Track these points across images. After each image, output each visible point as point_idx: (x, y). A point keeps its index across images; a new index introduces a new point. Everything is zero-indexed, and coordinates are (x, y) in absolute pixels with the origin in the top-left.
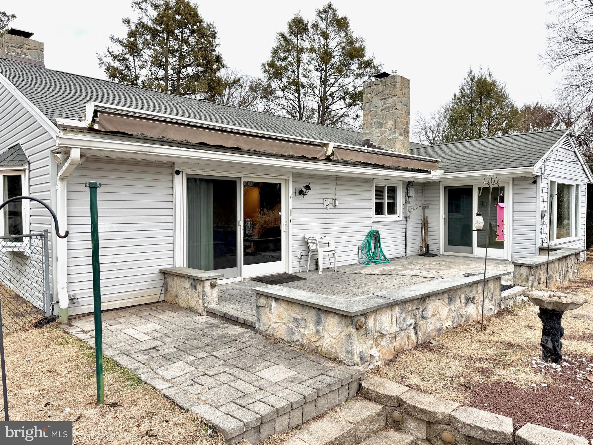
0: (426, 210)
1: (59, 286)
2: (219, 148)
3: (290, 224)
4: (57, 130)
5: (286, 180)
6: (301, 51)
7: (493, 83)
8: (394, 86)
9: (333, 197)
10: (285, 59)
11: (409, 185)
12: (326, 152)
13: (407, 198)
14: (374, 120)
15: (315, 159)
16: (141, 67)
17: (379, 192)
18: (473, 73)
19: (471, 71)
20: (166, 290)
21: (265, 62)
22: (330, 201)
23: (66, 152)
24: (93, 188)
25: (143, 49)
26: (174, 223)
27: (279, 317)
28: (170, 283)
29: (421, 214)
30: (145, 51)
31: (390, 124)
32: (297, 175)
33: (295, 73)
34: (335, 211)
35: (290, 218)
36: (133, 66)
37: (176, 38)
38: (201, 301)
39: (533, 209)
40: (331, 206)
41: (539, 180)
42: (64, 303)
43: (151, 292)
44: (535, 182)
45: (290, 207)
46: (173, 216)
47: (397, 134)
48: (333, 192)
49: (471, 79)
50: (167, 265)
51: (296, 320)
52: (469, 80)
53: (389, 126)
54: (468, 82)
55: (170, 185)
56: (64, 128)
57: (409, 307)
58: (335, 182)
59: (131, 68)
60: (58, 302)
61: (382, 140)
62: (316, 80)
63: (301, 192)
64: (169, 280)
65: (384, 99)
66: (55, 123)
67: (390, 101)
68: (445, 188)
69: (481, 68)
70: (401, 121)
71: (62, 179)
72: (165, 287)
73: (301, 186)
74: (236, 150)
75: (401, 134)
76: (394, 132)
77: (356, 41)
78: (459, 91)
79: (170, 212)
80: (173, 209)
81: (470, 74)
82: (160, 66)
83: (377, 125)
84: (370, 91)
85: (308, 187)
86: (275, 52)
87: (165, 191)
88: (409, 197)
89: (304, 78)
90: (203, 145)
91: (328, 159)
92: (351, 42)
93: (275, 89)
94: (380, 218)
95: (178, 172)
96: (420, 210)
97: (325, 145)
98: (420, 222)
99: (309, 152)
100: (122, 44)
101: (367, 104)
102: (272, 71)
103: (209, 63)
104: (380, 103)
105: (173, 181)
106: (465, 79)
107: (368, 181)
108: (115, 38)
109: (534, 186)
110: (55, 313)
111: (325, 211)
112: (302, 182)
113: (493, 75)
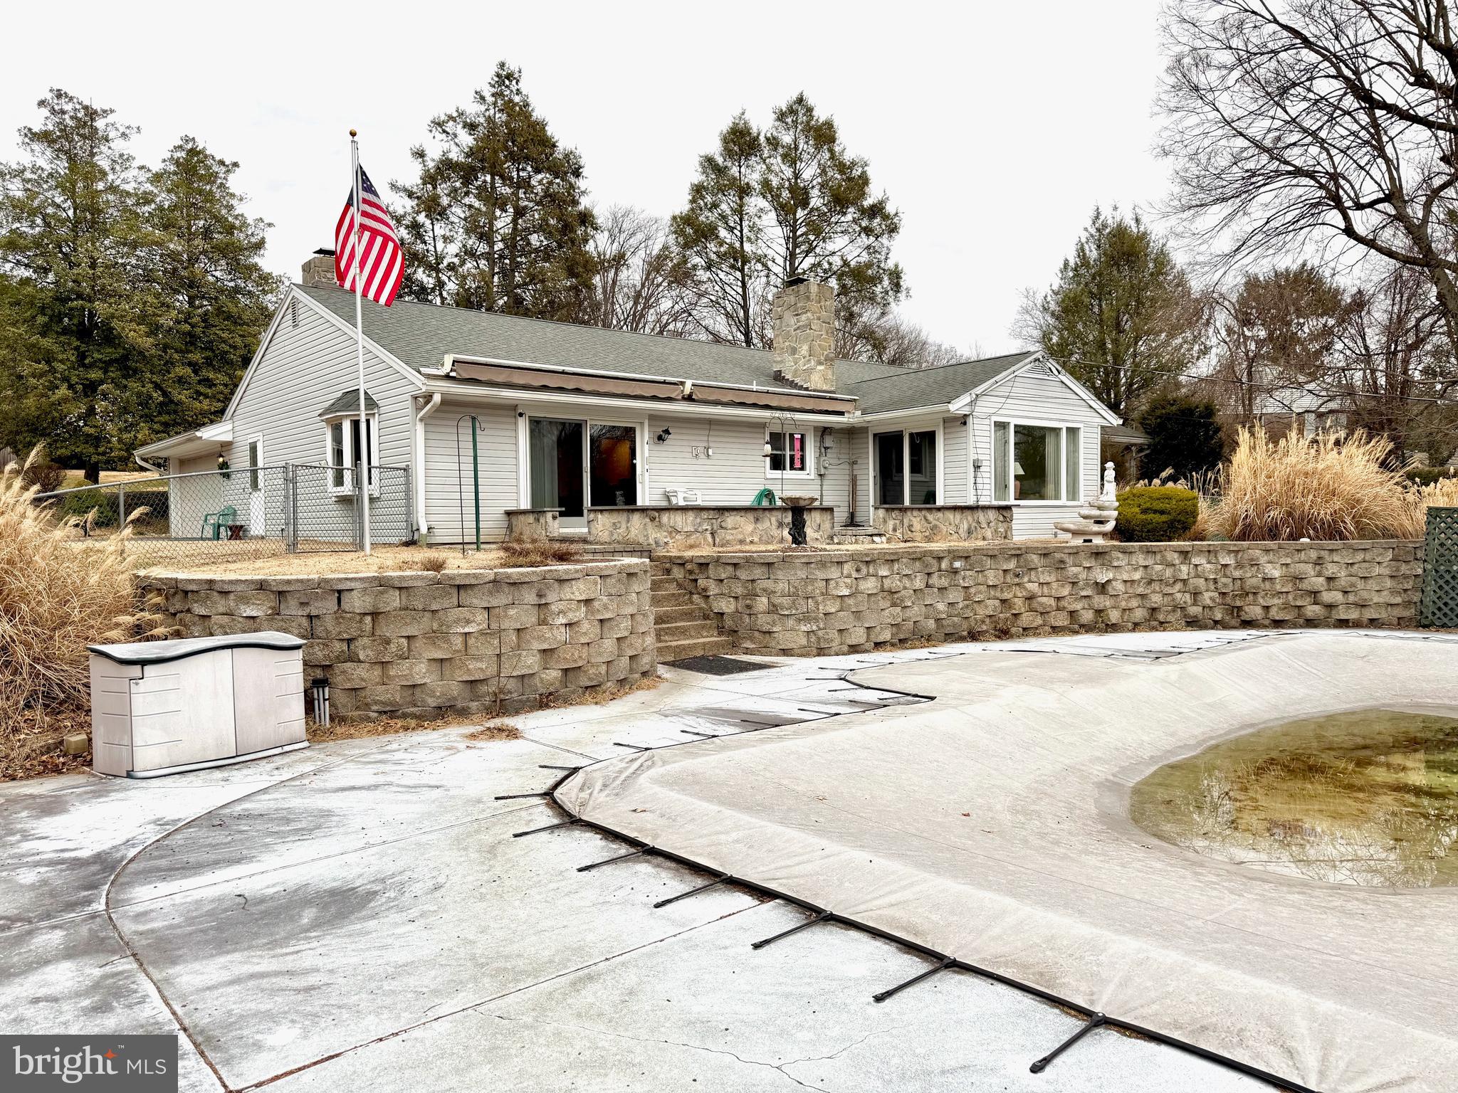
0: (855, 466)
1: (419, 515)
2: (561, 390)
3: (647, 474)
4: (422, 378)
5: (642, 424)
6: (744, 191)
7: (1143, 237)
8: (808, 298)
9: (706, 444)
10: (715, 206)
11: (824, 431)
12: (683, 391)
13: (823, 450)
14: (787, 344)
15: (669, 399)
16: (446, 239)
17: (776, 440)
18: (1102, 218)
19: (1098, 213)
20: (511, 531)
21: (677, 213)
22: (701, 450)
23: (428, 397)
24: (474, 419)
25: (450, 206)
26: (517, 465)
27: (604, 525)
28: (514, 523)
29: (847, 472)
30: (453, 209)
31: (804, 349)
32: (654, 418)
33: (735, 231)
34: (708, 462)
35: (647, 467)
36: (431, 234)
37: (506, 179)
38: (544, 532)
39: (963, 458)
40: (702, 456)
41: (970, 421)
42: (424, 530)
43: (497, 531)
44: (965, 423)
45: (647, 454)
46: (517, 458)
47: (813, 363)
48: (706, 438)
49: (1098, 230)
50: (512, 507)
51: (614, 524)
52: (1093, 231)
53: (803, 352)
54: (1092, 236)
55: (513, 427)
56: (428, 376)
57: (705, 515)
58: (708, 427)
59: (427, 238)
60: (418, 530)
61: (796, 371)
62: (774, 246)
63: (660, 438)
64: (514, 519)
65: (797, 315)
66: (419, 372)
67: (804, 317)
68: (875, 435)
69: (1115, 208)
70: (819, 345)
71: (421, 420)
72: (510, 528)
73: (659, 431)
74: (578, 391)
75: (820, 363)
76: (809, 360)
77: (853, 164)
78: (1075, 253)
79: (513, 454)
80: (517, 451)
81: (1097, 217)
82: (481, 237)
83: (790, 351)
84: (781, 303)
85: (667, 432)
86: (698, 190)
87: (508, 433)
88: (826, 448)
89: (749, 244)
90: (544, 388)
91: (689, 398)
92: (842, 168)
93: (695, 267)
94: (777, 474)
95: (521, 415)
96: (847, 466)
97: (682, 383)
98: (847, 483)
99: (662, 392)
100: (411, 195)
101: (778, 321)
102: (689, 230)
103: (567, 228)
104: (793, 320)
105: (516, 424)
106: (1086, 229)
107: (759, 426)
108: (398, 184)
109: (964, 428)
110: (415, 538)
111: (694, 461)
112: (660, 426)
113: (1144, 219)
